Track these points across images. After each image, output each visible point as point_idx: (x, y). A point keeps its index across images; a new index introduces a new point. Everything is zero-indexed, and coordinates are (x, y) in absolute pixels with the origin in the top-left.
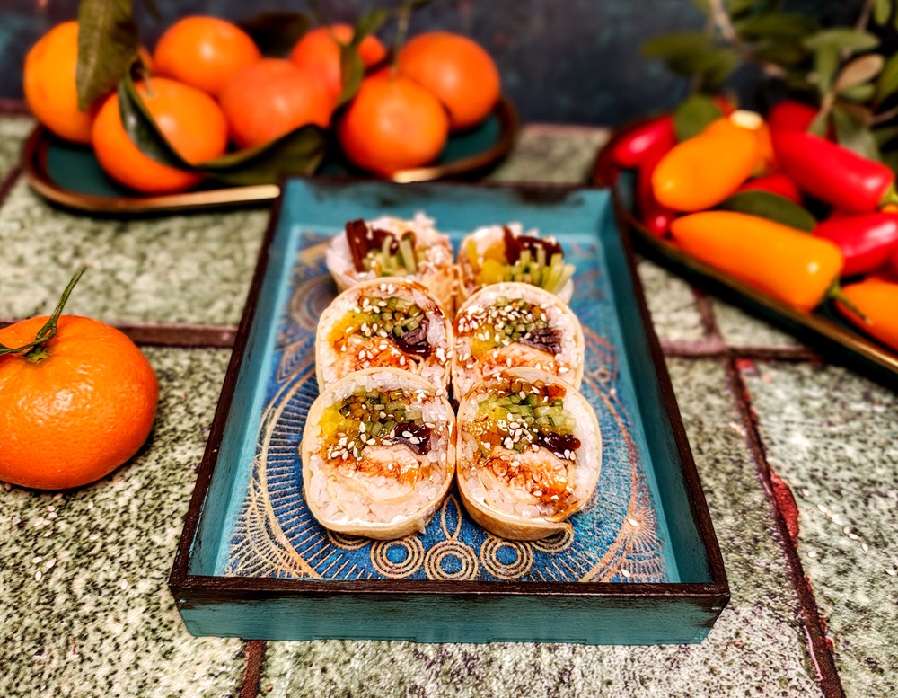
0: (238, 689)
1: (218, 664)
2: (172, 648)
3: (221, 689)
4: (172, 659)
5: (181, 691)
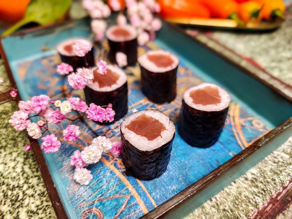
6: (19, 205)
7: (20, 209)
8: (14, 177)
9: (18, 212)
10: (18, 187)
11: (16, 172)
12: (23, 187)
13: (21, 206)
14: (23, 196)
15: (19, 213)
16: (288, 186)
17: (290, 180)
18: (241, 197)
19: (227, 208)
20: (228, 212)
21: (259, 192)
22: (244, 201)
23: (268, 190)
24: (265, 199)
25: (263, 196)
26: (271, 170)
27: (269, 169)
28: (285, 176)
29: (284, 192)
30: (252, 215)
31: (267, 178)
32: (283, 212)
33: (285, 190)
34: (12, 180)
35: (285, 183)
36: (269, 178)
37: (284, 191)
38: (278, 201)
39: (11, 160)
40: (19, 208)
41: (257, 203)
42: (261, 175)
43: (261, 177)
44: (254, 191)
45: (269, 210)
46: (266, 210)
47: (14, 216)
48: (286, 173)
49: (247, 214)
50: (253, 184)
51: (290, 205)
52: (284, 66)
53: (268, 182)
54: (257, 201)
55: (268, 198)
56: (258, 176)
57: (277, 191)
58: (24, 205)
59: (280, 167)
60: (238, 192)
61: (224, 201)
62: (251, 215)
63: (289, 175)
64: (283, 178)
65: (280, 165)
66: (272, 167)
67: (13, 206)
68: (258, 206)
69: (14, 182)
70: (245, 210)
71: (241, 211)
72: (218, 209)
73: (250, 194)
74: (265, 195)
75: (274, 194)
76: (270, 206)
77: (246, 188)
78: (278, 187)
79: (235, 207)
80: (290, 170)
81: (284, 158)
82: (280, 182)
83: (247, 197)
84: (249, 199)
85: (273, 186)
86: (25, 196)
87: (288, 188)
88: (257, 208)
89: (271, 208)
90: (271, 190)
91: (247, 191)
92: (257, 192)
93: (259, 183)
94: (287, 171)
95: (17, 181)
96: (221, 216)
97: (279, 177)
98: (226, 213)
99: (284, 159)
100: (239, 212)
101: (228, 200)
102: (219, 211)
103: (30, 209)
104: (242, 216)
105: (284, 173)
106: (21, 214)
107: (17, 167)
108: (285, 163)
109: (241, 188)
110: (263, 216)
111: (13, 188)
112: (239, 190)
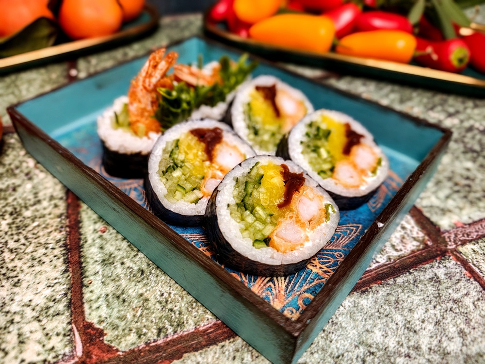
0: (69, 289)
1: (52, 280)
2: (19, 280)
3: (58, 292)
4: (20, 286)
5: (30, 301)
20: (175, 313)
49: (198, 322)
62: (202, 325)
70: (198, 317)
71: (192, 316)
72: (164, 306)
79: (188, 310)
96: (163, 315)
98: (171, 314)
100: (189, 317)
101: (185, 299)
102: (164, 309)
104: (189, 323)
110: (218, 330)
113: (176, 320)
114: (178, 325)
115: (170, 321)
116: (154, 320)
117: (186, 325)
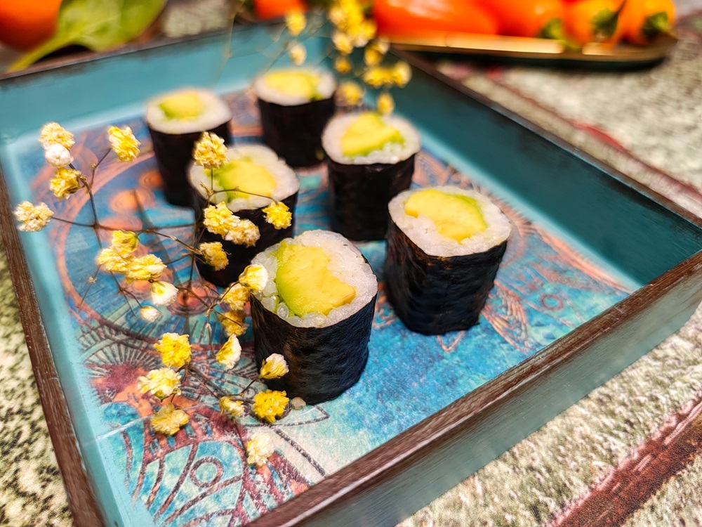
6: (21, 455)
7: (22, 464)
8: (13, 391)
9: (16, 471)
10: (19, 412)
11: (18, 379)
12: (31, 412)
13: (26, 456)
14: (32, 434)
15: (18, 474)
16: (690, 412)
17: (694, 400)
18: (572, 437)
19: (536, 464)
20: (540, 472)
21: (618, 428)
22: (581, 447)
23: (639, 422)
24: (631, 442)
25: (627, 437)
26: (647, 376)
27: (642, 374)
28: (682, 390)
29: (681, 427)
30: (602, 480)
31: (638, 393)
32: (679, 473)
33: (684, 422)
34: (7, 396)
35: (683, 407)
36: (643, 394)
37: (680, 425)
38: (666, 447)
39: (7, 351)
40: (19, 461)
41: (613, 453)
42: (623, 388)
43: (623, 391)
44: (605, 425)
45: (644, 469)
46: (635, 469)
47: (7, 479)
48: (685, 382)
49: (587, 477)
50: (603, 408)
51: (694, 456)
52: (678, 143)
53: (640, 404)
54: (613, 448)
55: (640, 440)
56: (614, 389)
57: (663, 424)
58: (31, 455)
59: (669, 370)
60: (564, 426)
61: (530, 447)
62: (598, 481)
63: (691, 387)
64: (677, 395)
65: (669, 365)
66: (650, 369)
67: (6, 457)
68: (614, 460)
69: (11, 402)
70: (581, 469)
71: (571, 470)
72: (514, 465)
73: (595, 432)
74: (632, 434)
75: (656, 431)
76: (645, 458)
77: (585, 418)
78: (666, 416)
79: (558, 461)
80: (693, 376)
81: (679, 348)
82: (670, 403)
83: (588, 437)
84: (593, 442)
85: (652, 412)
86: (37, 434)
87: (691, 418)
88: (612, 464)
89: (648, 465)
90: (647, 423)
91: (588, 423)
92: (612, 426)
93: (617, 405)
94: (687, 377)
95: (20, 399)
96: (522, 482)
97: (668, 393)
98: (535, 476)
99: (679, 352)
100: (568, 472)
101: (541, 444)
102: (517, 470)
103: (46, 464)
104: (574, 483)
105: (678, 384)
106: (24, 476)
107: (20, 367)
108: (682, 359)
109: (572, 416)
110: (628, 483)
111: (7, 416)
112: (568, 422)
113: (551, 484)
114: (560, 492)
115: (541, 488)
116: (513, 494)
117: (572, 488)
